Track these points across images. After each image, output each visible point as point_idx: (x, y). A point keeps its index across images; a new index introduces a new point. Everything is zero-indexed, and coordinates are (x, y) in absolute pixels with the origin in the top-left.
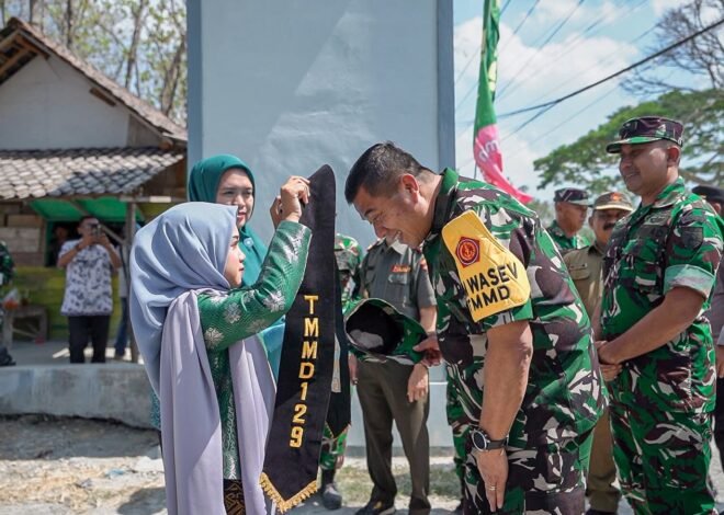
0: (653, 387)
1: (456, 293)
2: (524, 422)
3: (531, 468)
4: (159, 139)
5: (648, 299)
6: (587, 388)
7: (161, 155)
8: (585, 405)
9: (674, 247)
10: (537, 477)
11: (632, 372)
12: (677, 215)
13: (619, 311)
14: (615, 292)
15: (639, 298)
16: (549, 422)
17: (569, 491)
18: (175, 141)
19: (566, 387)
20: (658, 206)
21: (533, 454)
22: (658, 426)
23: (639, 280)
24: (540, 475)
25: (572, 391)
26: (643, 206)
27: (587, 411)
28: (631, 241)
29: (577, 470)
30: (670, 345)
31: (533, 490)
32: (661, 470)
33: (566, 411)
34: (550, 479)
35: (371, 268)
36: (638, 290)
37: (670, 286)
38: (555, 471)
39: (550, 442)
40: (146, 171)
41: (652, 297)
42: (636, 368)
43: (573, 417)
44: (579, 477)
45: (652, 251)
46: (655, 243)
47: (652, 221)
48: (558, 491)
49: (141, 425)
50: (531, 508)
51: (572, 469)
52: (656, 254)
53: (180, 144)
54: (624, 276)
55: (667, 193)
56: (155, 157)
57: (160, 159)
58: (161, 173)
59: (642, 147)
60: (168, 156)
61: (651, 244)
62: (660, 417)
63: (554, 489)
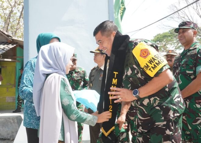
0: (194, 106)
1: (136, 72)
2: (162, 113)
3: (164, 128)
4: (7, 39)
5: (191, 78)
6: (179, 99)
7: (8, 45)
8: (180, 105)
9: (199, 60)
10: (167, 130)
11: (187, 102)
12: (199, 51)
13: (181, 82)
14: (179, 76)
15: (188, 77)
16: (170, 112)
17: (176, 134)
18: (13, 40)
19: (173, 100)
20: (191, 49)
21: (165, 123)
22: (197, 118)
23: (188, 72)
24: (168, 129)
25: (175, 101)
26: (185, 50)
27: (181, 107)
28: (183, 60)
29: (178, 127)
30: (199, 92)
31: (165, 135)
32: (198, 133)
33: (174, 107)
34: (171, 130)
35: (93, 76)
36: (187, 75)
37: (199, 72)
38: (172, 128)
39: (171, 118)
40: (3, 50)
41: (192, 77)
42: (188, 100)
43: (177, 109)
44: (179, 130)
45: (192, 62)
46: (192, 59)
47: (190, 53)
48: (173, 134)
49: (4, 138)
50: (165, 140)
51: (177, 127)
52: (193, 63)
53: (14, 41)
54: (182, 71)
55: (193, 45)
56: (6, 45)
57: (8, 46)
58: (9, 50)
59: (186, 30)
60: (10, 45)
61: (191, 60)
62: (197, 115)
63: (172, 134)
